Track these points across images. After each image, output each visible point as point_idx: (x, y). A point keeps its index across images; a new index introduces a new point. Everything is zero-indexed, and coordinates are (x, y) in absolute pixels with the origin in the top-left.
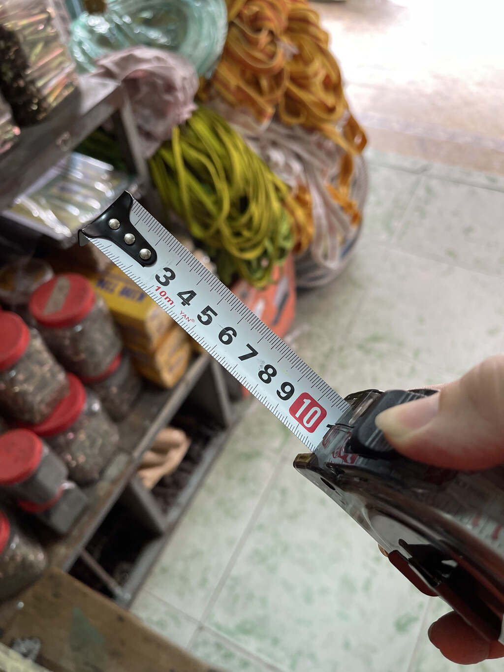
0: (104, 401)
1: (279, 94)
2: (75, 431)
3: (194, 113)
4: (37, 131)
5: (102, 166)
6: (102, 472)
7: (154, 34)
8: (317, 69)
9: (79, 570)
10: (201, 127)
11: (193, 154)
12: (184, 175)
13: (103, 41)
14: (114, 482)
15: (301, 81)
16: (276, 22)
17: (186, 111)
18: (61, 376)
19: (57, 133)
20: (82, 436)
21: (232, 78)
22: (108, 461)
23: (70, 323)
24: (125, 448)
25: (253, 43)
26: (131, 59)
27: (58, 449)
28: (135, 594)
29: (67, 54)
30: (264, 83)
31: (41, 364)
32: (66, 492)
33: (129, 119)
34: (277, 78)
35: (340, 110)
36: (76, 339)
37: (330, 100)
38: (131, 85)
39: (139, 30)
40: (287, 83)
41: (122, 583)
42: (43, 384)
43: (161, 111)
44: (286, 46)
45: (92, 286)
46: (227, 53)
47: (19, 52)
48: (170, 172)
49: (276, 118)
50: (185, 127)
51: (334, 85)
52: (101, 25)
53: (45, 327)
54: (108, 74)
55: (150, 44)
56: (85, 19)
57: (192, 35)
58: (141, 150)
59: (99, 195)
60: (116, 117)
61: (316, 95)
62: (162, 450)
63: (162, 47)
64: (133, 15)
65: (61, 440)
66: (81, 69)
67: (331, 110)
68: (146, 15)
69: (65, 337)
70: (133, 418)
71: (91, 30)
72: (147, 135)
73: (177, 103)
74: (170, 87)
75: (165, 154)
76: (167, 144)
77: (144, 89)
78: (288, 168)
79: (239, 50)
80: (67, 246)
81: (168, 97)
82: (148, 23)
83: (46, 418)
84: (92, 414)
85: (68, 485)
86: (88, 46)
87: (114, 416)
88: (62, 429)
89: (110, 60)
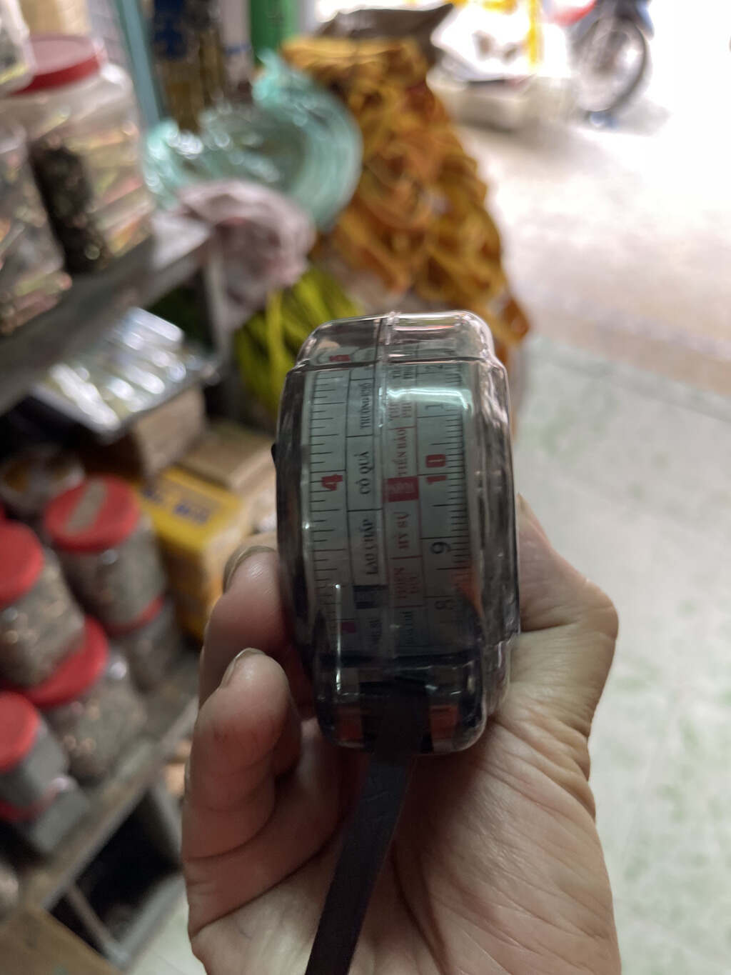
0: (133, 661)
1: (418, 261)
2: (84, 701)
3: (303, 276)
4: (92, 284)
5: (170, 332)
6: (113, 766)
7: (261, 166)
8: (472, 232)
10: (310, 294)
11: (296, 331)
12: (280, 358)
13: (189, 166)
14: (128, 783)
15: (450, 244)
16: (422, 166)
17: (293, 270)
18: (76, 622)
20: (94, 711)
21: (357, 234)
22: (125, 749)
23: (97, 547)
24: (153, 734)
25: (389, 192)
26: (225, 200)
27: (58, 728)
28: (137, 953)
29: (142, 188)
30: (401, 243)
31: (52, 601)
32: (60, 796)
33: (216, 278)
34: (417, 238)
35: (499, 291)
36: (104, 571)
37: (483, 271)
38: (224, 233)
39: (241, 159)
40: (430, 249)
41: (118, 936)
42: (49, 631)
43: (257, 268)
44: (432, 204)
45: (138, 500)
46: (356, 203)
47: (83, 182)
48: (261, 350)
49: (413, 290)
50: (289, 294)
51: (492, 252)
52: (191, 146)
53: (65, 550)
54: (192, 215)
55: (253, 178)
56: (169, 132)
57: (311, 172)
58: (225, 316)
59: (161, 373)
60: (199, 277)
61: (466, 264)
63: (271, 185)
64: (237, 137)
65: (62, 714)
66: (159, 205)
67: (484, 286)
68: (252, 140)
69: (88, 564)
70: (169, 690)
71: (175, 152)
72: (235, 297)
73: (279, 263)
74: (273, 240)
75: (257, 327)
76: (261, 312)
77: (239, 242)
79: (373, 199)
80: (108, 441)
81: (270, 254)
82: (255, 151)
83: (45, 681)
84: (110, 681)
85: (63, 783)
86: (170, 172)
87: (141, 683)
88: (63, 700)
89: (196, 194)
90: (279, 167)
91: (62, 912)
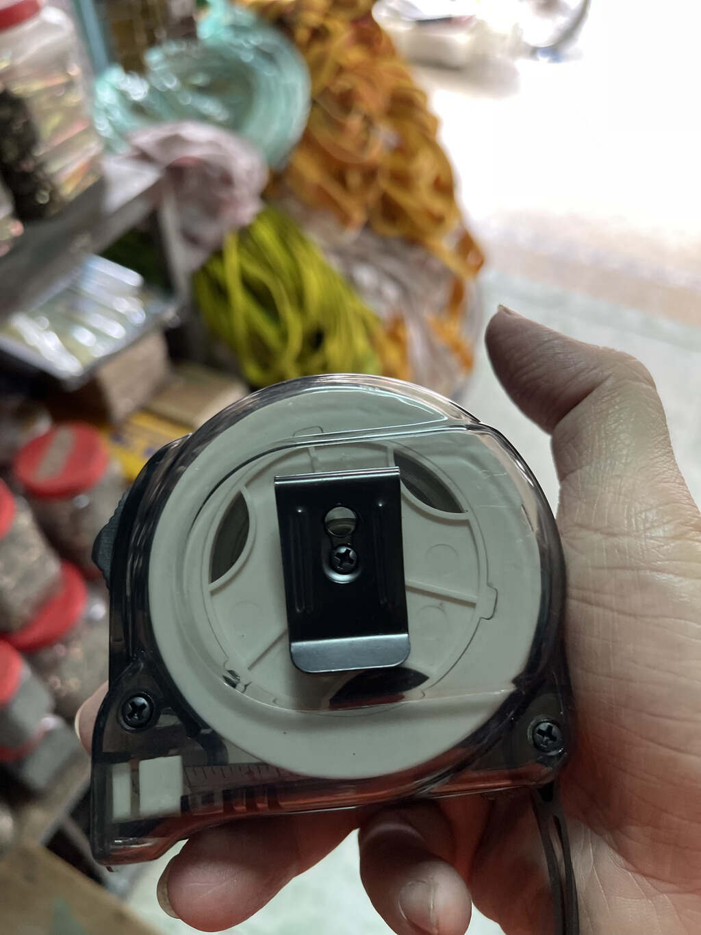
1: (372, 196)
2: (66, 643)
3: (259, 216)
4: (45, 230)
5: (132, 278)
7: (210, 106)
8: (424, 166)
9: (59, 845)
10: (266, 234)
11: (255, 271)
12: (239, 298)
13: (138, 109)
15: (403, 179)
16: (372, 100)
17: (248, 210)
18: (53, 567)
19: (72, 234)
20: (77, 652)
21: (310, 171)
23: (69, 493)
25: (340, 128)
26: (175, 141)
27: (42, 669)
28: (135, 879)
29: (90, 130)
30: (354, 179)
31: (26, 547)
32: (49, 734)
33: (171, 220)
34: (370, 174)
35: (453, 224)
36: (77, 515)
37: (437, 205)
38: (176, 174)
39: (189, 100)
40: (383, 184)
42: (27, 577)
43: (213, 209)
44: (384, 136)
45: (104, 442)
46: (307, 140)
47: (28, 125)
48: (220, 291)
49: (368, 226)
50: (245, 234)
51: (445, 187)
52: (138, 89)
53: (37, 498)
54: (143, 157)
55: (203, 118)
56: (116, 77)
57: (261, 109)
58: (183, 259)
59: (122, 318)
60: (153, 218)
61: (421, 198)
63: (221, 125)
64: (183, 77)
65: (46, 656)
66: (108, 148)
67: (438, 220)
68: (200, 80)
69: (62, 511)
71: (123, 95)
72: (192, 239)
73: (234, 202)
74: (227, 180)
75: (216, 268)
76: (218, 254)
77: (192, 183)
78: (379, 293)
79: (324, 135)
80: (73, 387)
81: (223, 194)
82: (203, 90)
83: (27, 625)
84: (91, 622)
85: (51, 722)
86: (118, 115)
88: (47, 642)
89: (147, 137)
90: (229, 106)
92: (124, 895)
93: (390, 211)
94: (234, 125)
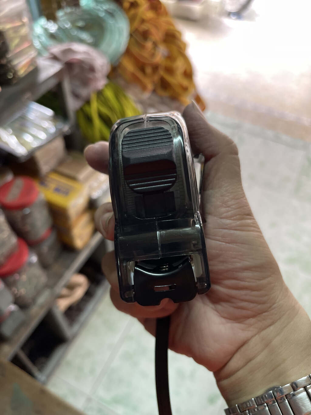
0: (40, 256)
1: (156, 78)
2: (20, 273)
3: (106, 86)
5: (49, 112)
6: (34, 300)
7: (85, 36)
8: (179, 65)
10: (109, 94)
11: (104, 110)
12: (97, 122)
13: (52, 36)
14: (42, 307)
15: (170, 71)
16: (157, 35)
17: (101, 83)
18: (14, 240)
19: (23, 92)
20: (24, 277)
21: (129, 66)
22: (38, 293)
23: (21, 207)
24: (50, 286)
25: (142, 47)
26: (69, 51)
27: (9, 285)
28: (49, 376)
29: (32, 46)
30: (149, 70)
31: (2, 231)
32: (12, 313)
33: (67, 87)
34: (155, 68)
35: (192, 91)
36: (25, 217)
37: (185, 82)
38: (69, 66)
39: (75, 33)
40: (162, 72)
41: (41, 370)
42: (2, 244)
43: (86, 82)
44: (162, 51)
45: (37, 185)
46: (128, 52)
47: (4, 43)
48: (89, 119)
49: (154, 91)
50: (100, 94)
51: (189, 74)
52: (53, 27)
53: (7, 209)
54: (55, 58)
55: (81, 41)
56: (43, 21)
57: (108, 38)
58: (72, 104)
59: (45, 130)
60: (59, 86)
61: (177, 79)
62: (71, 287)
63: (89, 44)
64: (73, 22)
65: (11, 279)
66: (39, 54)
67: (185, 89)
68: (80, 24)
69: (18, 215)
70: (56, 268)
71: (46, 30)
72: (76, 96)
73: (96, 79)
74: (92, 69)
75: (87, 109)
76: (88, 102)
77: (76, 70)
79: (135, 50)
80: (23, 160)
81: (90, 76)
82: (81, 29)
84: (31, 264)
85: (13, 307)
86: (44, 39)
87: (44, 265)
88: (11, 273)
89: (56, 49)
90: (93, 36)
91: (16, 361)
92: (44, 383)
93: (164, 85)
94: (95, 45)
